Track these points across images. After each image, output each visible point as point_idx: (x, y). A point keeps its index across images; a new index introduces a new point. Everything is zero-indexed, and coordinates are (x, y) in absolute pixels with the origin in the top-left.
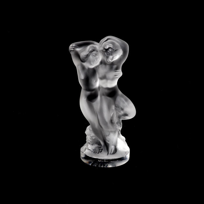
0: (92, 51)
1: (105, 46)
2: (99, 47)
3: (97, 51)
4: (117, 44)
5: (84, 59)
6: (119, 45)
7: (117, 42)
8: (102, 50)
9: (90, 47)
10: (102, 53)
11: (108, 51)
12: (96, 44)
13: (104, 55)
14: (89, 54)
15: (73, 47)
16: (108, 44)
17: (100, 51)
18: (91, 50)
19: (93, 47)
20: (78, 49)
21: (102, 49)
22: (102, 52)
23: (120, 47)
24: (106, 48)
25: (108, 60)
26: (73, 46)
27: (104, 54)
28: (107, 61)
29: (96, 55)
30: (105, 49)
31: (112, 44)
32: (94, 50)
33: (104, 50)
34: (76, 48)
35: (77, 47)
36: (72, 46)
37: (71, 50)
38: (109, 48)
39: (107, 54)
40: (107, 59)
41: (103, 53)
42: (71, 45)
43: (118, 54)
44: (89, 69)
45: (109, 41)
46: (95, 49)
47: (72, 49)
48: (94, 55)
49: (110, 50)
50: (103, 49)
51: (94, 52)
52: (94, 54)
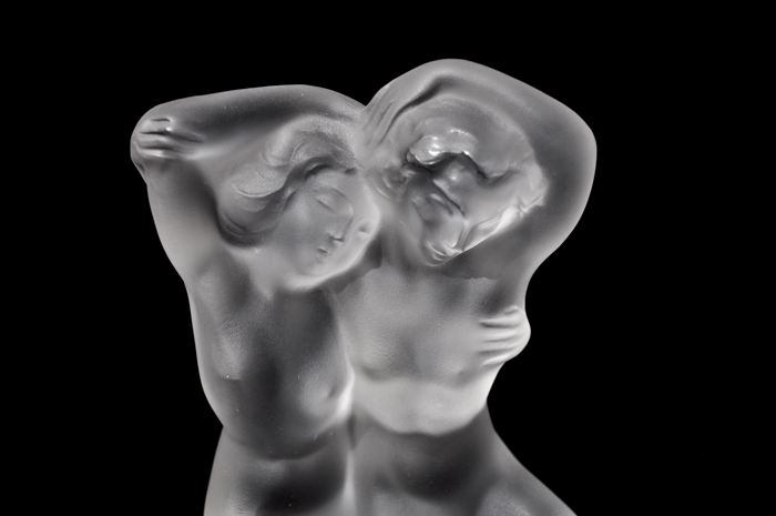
0: (315, 172)
1: (414, 144)
2: (368, 142)
3: (350, 172)
4: (509, 127)
5: (243, 228)
6: (522, 136)
7: (510, 110)
8: (393, 174)
9: (298, 133)
10: (386, 189)
11: (440, 183)
12: (341, 116)
13: (402, 205)
14: (289, 192)
15: (163, 139)
16: (439, 131)
17: (376, 175)
18: (302, 157)
19: (320, 135)
20: (202, 155)
21: (388, 157)
22: (392, 181)
23: (530, 152)
24: (420, 158)
25: (430, 245)
26: (163, 133)
27: (406, 196)
28: (424, 249)
29: (340, 196)
30: (415, 165)
31: (475, 132)
32: (323, 164)
33: (408, 173)
34: (183, 145)
35: (196, 141)
36: (156, 127)
37: (151, 162)
38: (447, 159)
39: (429, 201)
40: (423, 239)
41: (401, 191)
42: (146, 123)
43: (514, 201)
44: (283, 296)
45: (442, 99)
46: (337, 154)
47: (158, 154)
48: (325, 199)
49: (455, 175)
50: (396, 162)
51: (328, 180)
52: (324, 191)
